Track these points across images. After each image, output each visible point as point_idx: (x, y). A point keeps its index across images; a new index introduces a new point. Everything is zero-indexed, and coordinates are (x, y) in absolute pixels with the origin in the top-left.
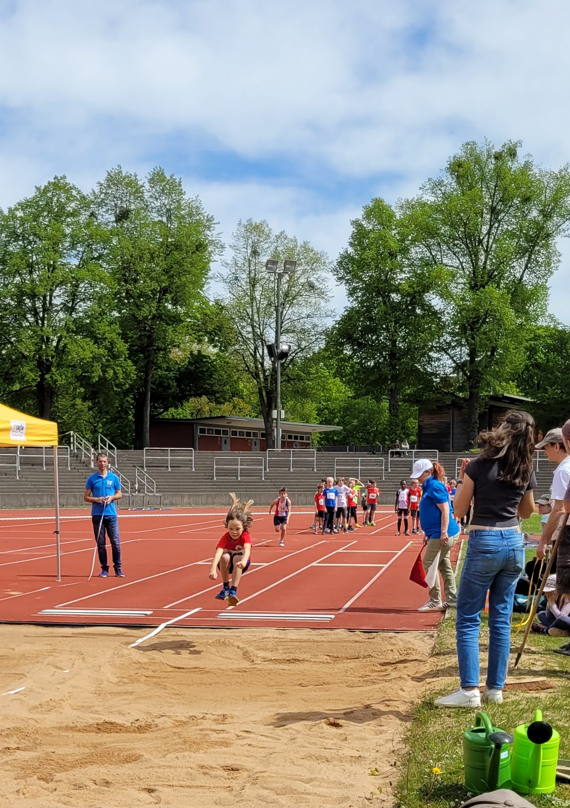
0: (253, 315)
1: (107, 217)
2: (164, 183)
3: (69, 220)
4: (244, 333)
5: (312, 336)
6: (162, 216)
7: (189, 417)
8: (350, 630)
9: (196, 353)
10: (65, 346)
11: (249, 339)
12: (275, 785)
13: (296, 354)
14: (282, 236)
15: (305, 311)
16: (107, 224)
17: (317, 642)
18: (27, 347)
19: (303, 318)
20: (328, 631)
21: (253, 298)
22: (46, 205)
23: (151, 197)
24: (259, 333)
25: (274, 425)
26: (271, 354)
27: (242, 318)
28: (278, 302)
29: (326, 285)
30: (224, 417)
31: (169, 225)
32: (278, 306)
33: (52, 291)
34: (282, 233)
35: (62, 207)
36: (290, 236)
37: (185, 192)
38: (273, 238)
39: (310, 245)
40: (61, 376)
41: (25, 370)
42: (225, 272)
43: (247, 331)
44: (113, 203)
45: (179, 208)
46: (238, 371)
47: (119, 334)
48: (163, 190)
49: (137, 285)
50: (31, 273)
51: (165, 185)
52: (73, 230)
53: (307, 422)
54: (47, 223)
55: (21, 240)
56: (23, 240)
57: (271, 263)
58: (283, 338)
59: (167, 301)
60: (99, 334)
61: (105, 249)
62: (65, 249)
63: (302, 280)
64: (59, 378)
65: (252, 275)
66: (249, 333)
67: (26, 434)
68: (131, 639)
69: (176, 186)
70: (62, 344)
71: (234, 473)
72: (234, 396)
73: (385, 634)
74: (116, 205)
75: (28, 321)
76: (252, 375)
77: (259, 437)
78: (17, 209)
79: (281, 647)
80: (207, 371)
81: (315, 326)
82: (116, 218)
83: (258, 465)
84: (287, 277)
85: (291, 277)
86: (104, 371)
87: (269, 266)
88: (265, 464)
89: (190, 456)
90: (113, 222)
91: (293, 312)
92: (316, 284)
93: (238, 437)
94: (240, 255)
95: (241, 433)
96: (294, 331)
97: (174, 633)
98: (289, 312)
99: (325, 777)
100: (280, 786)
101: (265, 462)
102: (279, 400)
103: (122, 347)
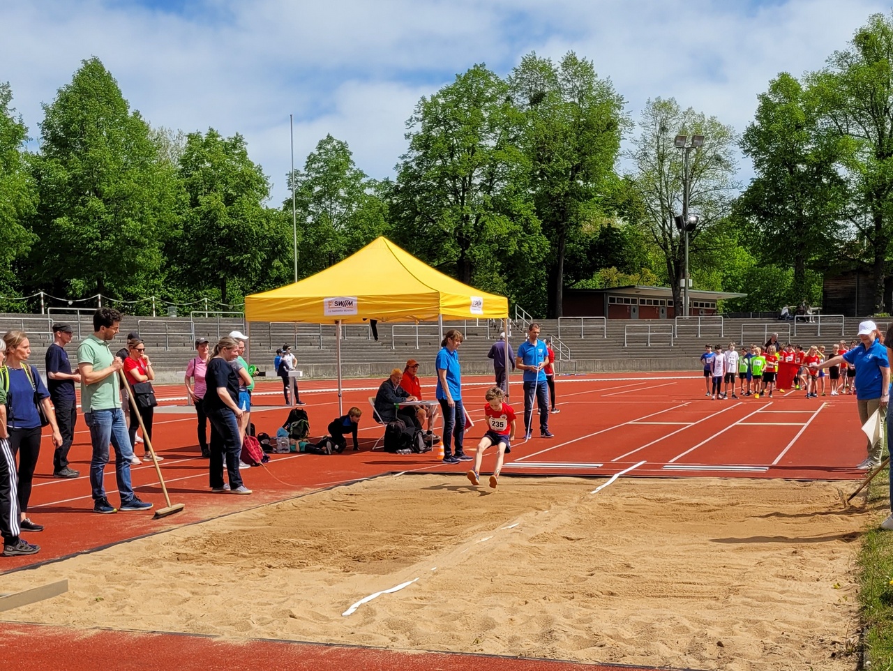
0: (661, 189)
1: (521, 100)
2: (576, 67)
3: (487, 104)
4: (653, 207)
5: (720, 207)
6: (573, 97)
7: (598, 287)
8: (787, 479)
9: (606, 226)
10: (483, 223)
11: (657, 212)
12: (755, 595)
13: (704, 225)
14: (689, 112)
15: (712, 184)
16: (522, 107)
17: (759, 489)
18: (448, 225)
19: (710, 190)
20: (766, 480)
21: (661, 173)
22: (465, 92)
23: (564, 79)
24: (667, 206)
25: (682, 293)
26: (679, 225)
27: (650, 192)
28: (686, 176)
29: (733, 158)
30: (634, 286)
31: (581, 106)
32: (686, 180)
33: (472, 172)
34: (689, 109)
35: (480, 93)
36: (698, 112)
37: (597, 75)
38: (680, 114)
39: (717, 120)
40: (479, 251)
41: (447, 246)
42: (635, 149)
43: (656, 205)
44: (528, 87)
45: (590, 89)
46: (647, 242)
47: (534, 211)
48: (575, 73)
49: (551, 164)
50: (452, 156)
51: (577, 68)
52: (491, 115)
53: (713, 290)
54: (466, 108)
55: (442, 125)
56: (444, 125)
57: (680, 139)
58: (691, 210)
59: (578, 178)
60: (515, 211)
61: (521, 130)
62: (483, 132)
63: (709, 154)
64: (478, 253)
65: (661, 150)
66: (658, 206)
67: (484, 308)
68: (591, 487)
69: (588, 69)
70: (480, 221)
71: (644, 339)
72: (643, 267)
73: (819, 483)
74: (531, 89)
75: (449, 201)
76: (661, 246)
77: (666, 305)
78: (438, 96)
79: (727, 494)
80: (616, 243)
81: (722, 197)
82: (531, 101)
83: (667, 332)
84: (694, 151)
85: (698, 152)
86: (520, 245)
87: (677, 141)
88: (674, 331)
89: (601, 324)
90: (527, 105)
91: (701, 185)
92: (723, 157)
93: (646, 305)
94: (649, 132)
95: (649, 302)
96: (701, 203)
97: (627, 482)
98: (697, 184)
99: (796, 590)
100: (760, 595)
101: (674, 329)
102: (687, 270)
103: (536, 222)
